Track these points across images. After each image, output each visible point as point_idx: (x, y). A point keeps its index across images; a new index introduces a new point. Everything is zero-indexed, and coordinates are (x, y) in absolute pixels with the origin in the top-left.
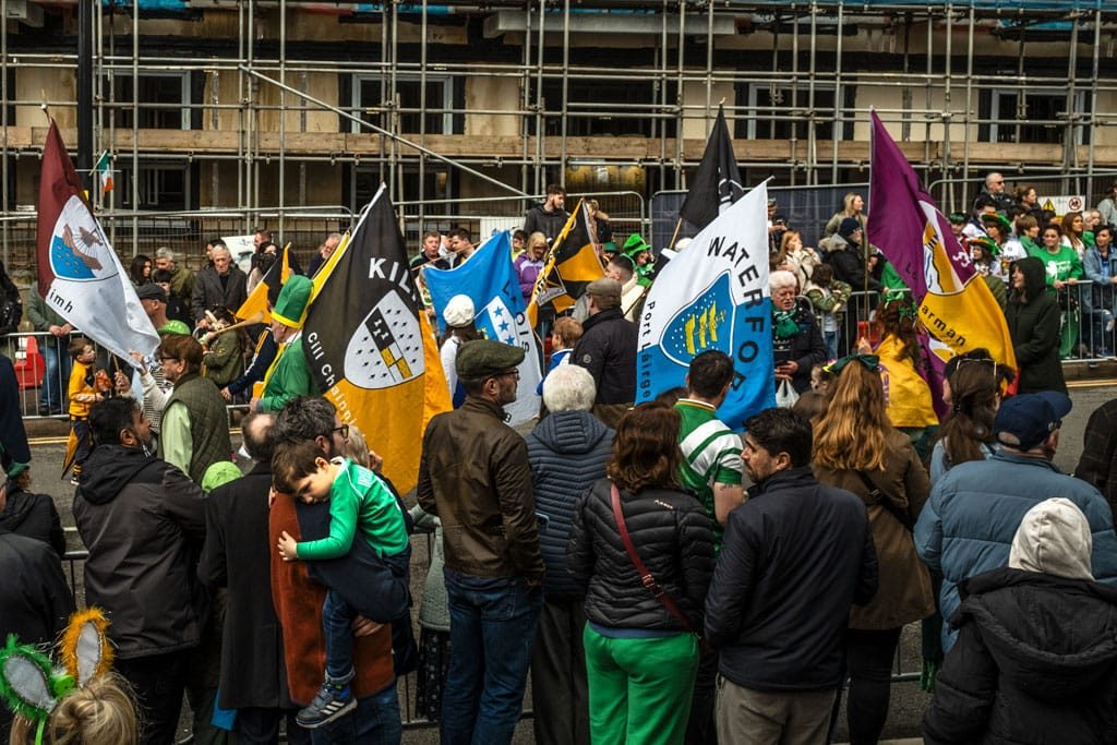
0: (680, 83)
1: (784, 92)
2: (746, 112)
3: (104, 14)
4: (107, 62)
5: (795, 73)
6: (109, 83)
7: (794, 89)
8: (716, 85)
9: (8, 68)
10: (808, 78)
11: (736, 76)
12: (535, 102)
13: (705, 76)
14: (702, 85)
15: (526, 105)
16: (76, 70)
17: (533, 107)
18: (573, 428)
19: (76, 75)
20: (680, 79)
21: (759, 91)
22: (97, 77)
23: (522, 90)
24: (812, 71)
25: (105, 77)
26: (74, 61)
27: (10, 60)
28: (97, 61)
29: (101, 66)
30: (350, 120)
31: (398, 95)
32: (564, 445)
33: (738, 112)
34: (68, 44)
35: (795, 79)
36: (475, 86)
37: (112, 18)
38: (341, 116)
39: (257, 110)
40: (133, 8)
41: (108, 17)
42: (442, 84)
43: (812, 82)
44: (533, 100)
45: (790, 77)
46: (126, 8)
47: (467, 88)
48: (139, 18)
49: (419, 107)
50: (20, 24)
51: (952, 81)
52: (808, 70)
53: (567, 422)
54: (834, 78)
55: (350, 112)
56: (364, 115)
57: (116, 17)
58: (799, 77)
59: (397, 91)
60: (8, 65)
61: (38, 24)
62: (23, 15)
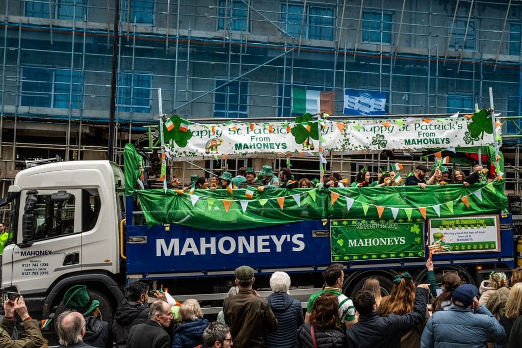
0: (331, 163)
1: (369, 166)
2: (355, 174)
3: (118, 132)
4: (118, 150)
5: (373, 160)
6: (119, 157)
7: (373, 165)
8: (344, 164)
9: (81, 151)
10: (377, 162)
11: (351, 161)
12: (278, 169)
13: (340, 160)
14: (339, 163)
15: (275, 169)
16: (107, 152)
17: (277, 170)
18: (279, 300)
19: (107, 154)
20: (331, 161)
21: (359, 166)
22: (115, 155)
23: (273, 164)
24: (379, 160)
25: (118, 155)
26: (107, 149)
27: (82, 148)
28: (115, 149)
29: (116, 151)
30: (209, 174)
31: (227, 165)
32: (276, 307)
33: (352, 174)
34: (104, 142)
35: (373, 162)
36: (255, 162)
37: (121, 134)
38: (205, 172)
39: (174, 169)
40: (129, 130)
41: (119, 133)
42: (243, 161)
43: (379, 163)
44: (277, 168)
45: (371, 161)
46: (126, 130)
47: (253, 163)
48: (132, 134)
49: (235, 169)
50: (86, 134)
51: (429, 164)
52: (378, 159)
53: (278, 298)
54: (387, 162)
55: (209, 171)
56: (214, 172)
57: (122, 133)
58: (374, 162)
59: (227, 163)
60: (81, 150)
61: (93, 134)
62: (88, 131)
